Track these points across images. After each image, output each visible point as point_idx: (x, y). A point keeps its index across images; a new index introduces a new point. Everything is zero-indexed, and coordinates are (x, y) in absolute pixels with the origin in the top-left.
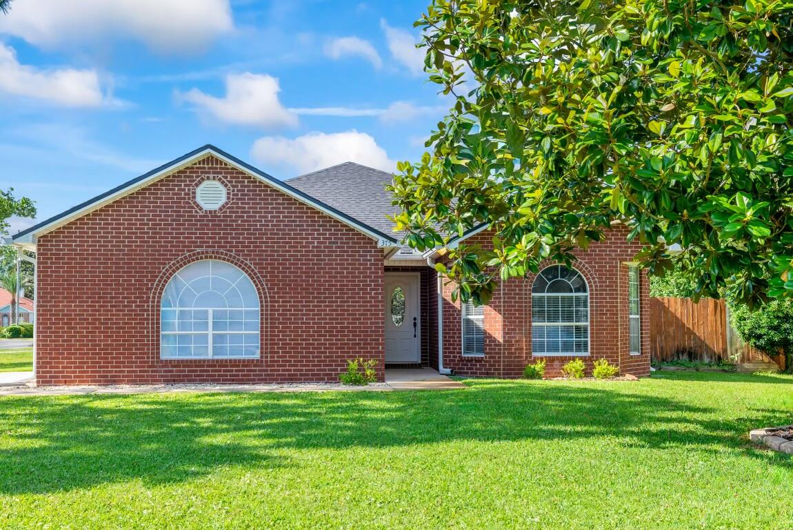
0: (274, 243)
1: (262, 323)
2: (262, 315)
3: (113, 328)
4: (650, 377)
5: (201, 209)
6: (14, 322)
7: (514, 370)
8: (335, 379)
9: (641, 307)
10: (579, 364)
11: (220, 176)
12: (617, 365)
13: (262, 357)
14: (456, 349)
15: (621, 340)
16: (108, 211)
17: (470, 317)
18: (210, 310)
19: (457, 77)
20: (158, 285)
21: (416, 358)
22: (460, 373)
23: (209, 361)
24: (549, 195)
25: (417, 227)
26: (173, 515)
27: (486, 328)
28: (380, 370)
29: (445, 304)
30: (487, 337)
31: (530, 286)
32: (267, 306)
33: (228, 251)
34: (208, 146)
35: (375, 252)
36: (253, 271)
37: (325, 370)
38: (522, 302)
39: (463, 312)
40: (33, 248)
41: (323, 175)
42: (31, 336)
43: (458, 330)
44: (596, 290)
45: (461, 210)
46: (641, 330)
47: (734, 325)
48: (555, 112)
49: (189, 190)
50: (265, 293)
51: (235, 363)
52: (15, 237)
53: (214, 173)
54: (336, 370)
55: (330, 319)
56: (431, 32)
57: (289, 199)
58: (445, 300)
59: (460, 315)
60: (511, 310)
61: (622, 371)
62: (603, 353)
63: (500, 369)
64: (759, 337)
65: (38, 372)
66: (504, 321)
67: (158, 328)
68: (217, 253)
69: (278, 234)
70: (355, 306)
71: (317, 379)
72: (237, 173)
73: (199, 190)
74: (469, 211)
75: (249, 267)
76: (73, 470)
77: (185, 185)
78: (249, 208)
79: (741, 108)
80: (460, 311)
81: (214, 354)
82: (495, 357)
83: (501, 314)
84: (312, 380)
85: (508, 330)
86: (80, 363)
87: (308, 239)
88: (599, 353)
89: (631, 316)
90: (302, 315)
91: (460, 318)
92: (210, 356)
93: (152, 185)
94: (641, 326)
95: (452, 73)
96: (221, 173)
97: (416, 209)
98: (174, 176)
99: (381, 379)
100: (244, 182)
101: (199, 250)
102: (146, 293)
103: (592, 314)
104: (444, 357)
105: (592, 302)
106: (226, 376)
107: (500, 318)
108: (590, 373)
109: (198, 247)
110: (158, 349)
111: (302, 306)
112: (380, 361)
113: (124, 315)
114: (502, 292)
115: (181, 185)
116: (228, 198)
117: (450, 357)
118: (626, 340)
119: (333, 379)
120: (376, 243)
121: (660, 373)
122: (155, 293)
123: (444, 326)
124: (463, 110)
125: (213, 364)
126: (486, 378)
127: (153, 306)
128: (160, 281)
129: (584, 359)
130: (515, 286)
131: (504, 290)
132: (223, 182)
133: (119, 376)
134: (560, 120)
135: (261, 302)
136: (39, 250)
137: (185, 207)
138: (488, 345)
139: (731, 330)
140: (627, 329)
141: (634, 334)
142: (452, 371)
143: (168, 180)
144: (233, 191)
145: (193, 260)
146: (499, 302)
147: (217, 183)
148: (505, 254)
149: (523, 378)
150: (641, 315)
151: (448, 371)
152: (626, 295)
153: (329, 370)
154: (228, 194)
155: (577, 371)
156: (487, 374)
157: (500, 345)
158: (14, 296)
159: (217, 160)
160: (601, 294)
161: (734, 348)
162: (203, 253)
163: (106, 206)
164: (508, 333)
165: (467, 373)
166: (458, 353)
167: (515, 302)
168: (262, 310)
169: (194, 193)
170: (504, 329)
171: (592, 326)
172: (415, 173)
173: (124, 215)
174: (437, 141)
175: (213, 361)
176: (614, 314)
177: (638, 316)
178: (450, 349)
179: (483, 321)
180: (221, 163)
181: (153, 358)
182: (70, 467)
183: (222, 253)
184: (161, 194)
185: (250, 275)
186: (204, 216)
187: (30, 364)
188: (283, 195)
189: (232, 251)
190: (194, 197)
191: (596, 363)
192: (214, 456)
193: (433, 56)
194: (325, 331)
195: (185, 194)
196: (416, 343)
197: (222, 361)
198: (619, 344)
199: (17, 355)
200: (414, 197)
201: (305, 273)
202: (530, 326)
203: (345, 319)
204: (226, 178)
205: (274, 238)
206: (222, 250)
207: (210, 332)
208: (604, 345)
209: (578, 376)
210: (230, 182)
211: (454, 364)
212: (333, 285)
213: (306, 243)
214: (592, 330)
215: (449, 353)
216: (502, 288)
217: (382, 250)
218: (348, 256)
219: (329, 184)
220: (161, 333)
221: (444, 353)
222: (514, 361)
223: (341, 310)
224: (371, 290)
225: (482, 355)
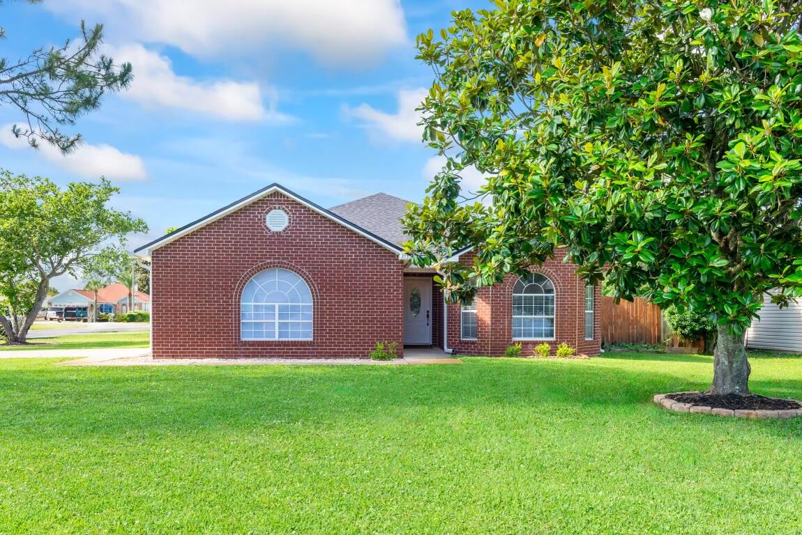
0: (324, 256)
1: (314, 315)
2: (314, 308)
3: (206, 317)
4: (599, 356)
5: (270, 231)
6: (130, 310)
7: (499, 350)
8: (367, 356)
9: (595, 305)
10: (546, 347)
11: (284, 206)
12: (575, 347)
13: (314, 339)
14: (456, 334)
15: (579, 329)
16: (202, 232)
17: (467, 311)
18: (277, 305)
19: (447, 144)
20: (239, 287)
21: (428, 340)
22: (460, 352)
23: (276, 342)
24: (509, 229)
25: (419, 251)
26: (250, 445)
28: (400, 349)
31: (512, 288)
32: (318, 302)
33: (289, 262)
34: (275, 184)
35: (396, 263)
36: (307, 276)
37: (360, 349)
38: (505, 301)
39: (462, 308)
40: (149, 259)
41: (361, 202)
42: (148, 321)
43: (458, 320)
44: (561, 292)
45: (450, 238)
46: (594, 322)
47: (666, 319)
48: (510, 174)
49: (261, 216)
50: (316, 293)
51: (294, 344)
52: (135, 251)
53: (279, 204)
54: (368, 349)
55: (363, 312)
56: (428, 115)
57: (334, 223)
59: (460, 309)
60: (497, 307)
61: (579, 352)
62: (565, 338)
63: (488, 350)
64: (684, 327)
65: (154, 349)
67: (239, 317)
68: (282, 263)
69: (326, 250)
70: (382, 303)
71: (355, 355)
72: (296, 204)
73: (268, 217)
74: (456, 239)
75: (305, 274)
76: (183, 416)
77: (259, 213)
78: (305, 230)
79: (631, 176)
80: (460, 307)
81: (280, 336)
82: (485, 341)
85: (495, 321)
86: (183, 342)
87: (348, 253)
88: (562, 338)
89: (586, 311)
90: (343, 309)
91: (460, 312)
92: (276, 338)
93: (234, 213)
94: (594, 319)
95: (444, 141)
96: (284, 204)
97: (419, 236)
98: (250, 206)
99: (401, 356)
100: (301, 211)
101: (268, 261)
102: (230, 292)
103: (557, 310)
104: (448, 340)
105: (557, 301)
106: (289, 353)
107: (488, 312)
108: (554, 353)
109: (268, 258)
110: (239, 333)
111: (344, 302)
112: (400, 343)
113: (215, 308)
114: (491, 293)
115: (255, 213)
116: (290, 223)
117: (452, 340)
118: (582, 329)
119: (365, 356)
120: (398, 256)
121: (610, 354)
122: (236, 292)
123: (448, 317)
124: (452, 168)
125: (279, 344)
126: (478, 356)
127: (235, 302)
128: (240, 284)
129: (550, 343)
130: (500, 288)
131: (492, 291)
132: (286, 211)
133: (212, 352)
134: (513, 180)
135: (314, 299)
136: (153, 260)
137: (258, 229)
138: (479, 332)
139: (665, 323)
140: (582, 320)
141: (589, 325)
142: (453, 351)
143: (246, 209)
144: (293, 217)
145: (264, 268)
147: (282, 212)
148: (480, 270)
149: (505, 356)
150: (594, 310)
151: (451, 350)
152: (583, 296)
153: (363, 349)
154: (290, 219)
155: (544, 351)
156: (479, 353)
157: (488, 332)
158: (130, 290)
159: (281, 194)
160: (564, 295)
161: (666, 334)
162: (271, 263)
163: (201, 229)
164: (494, 323)
165: (464, 352)
166: (458, 337)
167: (500, 301)
168: (314, 305)
169: (265, 219)
170: (492, 320)
171: (557, 318)
172: (420, 211)
173: (214, 235)
174: (434, 189)
175: (279, 342)
176: (574, 310)
177: (592, 311)
178: (452, 334)
179: (477, 314)
180: (284, 196)
181: (235, 339)
182: (181, 415)
183: (285, 263)
184: (241, 219)
185: (305, 279)
186: (272, 236)
187: (148, 343)
188: (330, 220)
189: (292, 262)
190: (265, 222)
191: (559, 346)
192: (277, 408)
193: (428, 131)
194: (360, 321)
195: (258, 220)
196: (429, 330)
197: (285, 342)
198: (577, 331)
199: (135, 335)
200: (418, 229)
201: (345, 278)
202: (511, 318)
203: (375, 312)
204: (288, 207)
205: (322, 252)
206: (285, 261)
207: (277, 321)
208: (565, 333)
209: (545, 355)
210: (291, 211)
211: (455, 346)
212: (366, 287)
213: (347, 256)
214: (557, 321)
215: (452, 337)
217: (402, 262)
219: (366, 210)
220: (241, 321)
221: (448, 337)
222: (499, 344)
223: (372, 306)
224: (394, 291)
225: (476, 340)
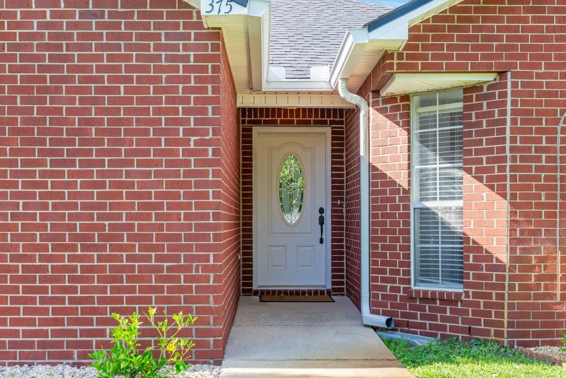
14: (397, 272)
17: (428, 204)
27: (466, 230)
29: (374, 177)
30: (470, 250)
35: (198, 37)
37: (73, 333)
38: (554, 169)
39: (415, 195)
43: (401, 232)
55: (84, 206)
58: (375, 168)
59: (408, 199)
60: (530, 187)
63: (501, 324)
66: (513, 213)
70: (148, 174)
80: (407, 192)
82: (489, 296)
83: (504, 196)
84: (39, 356)
85: (522, 232)
90: (14, 195)
91: (407, 207)
104: (372, 288)
107: (502, 206)
111: (15, 174)
114: (508, 145)
117: (384, 288)
123: (372, 224)
130: (540, 131)
131: (513, 140)
138: (472, 267)
142: (388, 322)
146: (502, 169)
151: (381, 320)
153: (84, 333)
157: (502, 268)
164: (520, 241)
165: (423, 326)
166: (402, 281)
167: (538, 169)
170: (512, 231)
178: (384, 272)
179: (460, 212)
194: (74, 237)
196: (324, 253)
203: (122, 206)
211: (392, 306)
212: (90, 122)
215: (384, 280)
216: (508, 135)
218: (129, 47)
221: (372, 279)
222: (535, 306)
223: (113, 185)
224: (188, 132)
225: (458, 289)
